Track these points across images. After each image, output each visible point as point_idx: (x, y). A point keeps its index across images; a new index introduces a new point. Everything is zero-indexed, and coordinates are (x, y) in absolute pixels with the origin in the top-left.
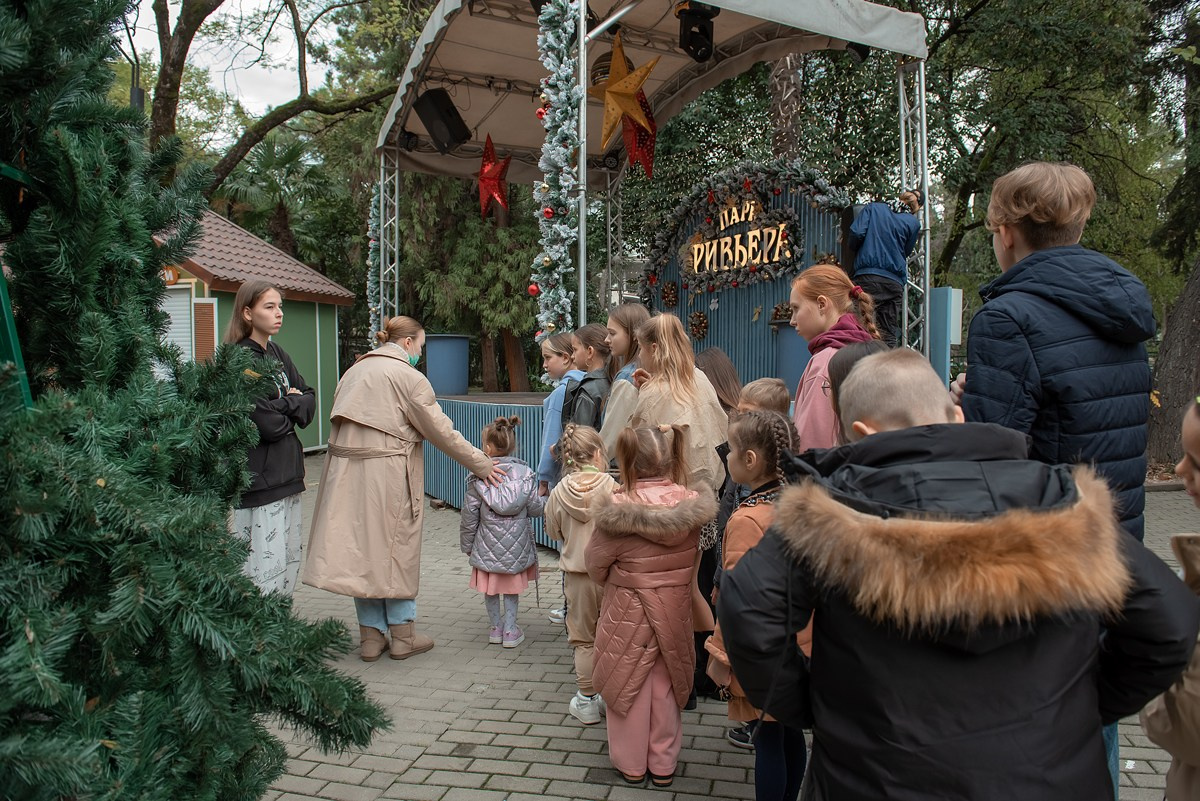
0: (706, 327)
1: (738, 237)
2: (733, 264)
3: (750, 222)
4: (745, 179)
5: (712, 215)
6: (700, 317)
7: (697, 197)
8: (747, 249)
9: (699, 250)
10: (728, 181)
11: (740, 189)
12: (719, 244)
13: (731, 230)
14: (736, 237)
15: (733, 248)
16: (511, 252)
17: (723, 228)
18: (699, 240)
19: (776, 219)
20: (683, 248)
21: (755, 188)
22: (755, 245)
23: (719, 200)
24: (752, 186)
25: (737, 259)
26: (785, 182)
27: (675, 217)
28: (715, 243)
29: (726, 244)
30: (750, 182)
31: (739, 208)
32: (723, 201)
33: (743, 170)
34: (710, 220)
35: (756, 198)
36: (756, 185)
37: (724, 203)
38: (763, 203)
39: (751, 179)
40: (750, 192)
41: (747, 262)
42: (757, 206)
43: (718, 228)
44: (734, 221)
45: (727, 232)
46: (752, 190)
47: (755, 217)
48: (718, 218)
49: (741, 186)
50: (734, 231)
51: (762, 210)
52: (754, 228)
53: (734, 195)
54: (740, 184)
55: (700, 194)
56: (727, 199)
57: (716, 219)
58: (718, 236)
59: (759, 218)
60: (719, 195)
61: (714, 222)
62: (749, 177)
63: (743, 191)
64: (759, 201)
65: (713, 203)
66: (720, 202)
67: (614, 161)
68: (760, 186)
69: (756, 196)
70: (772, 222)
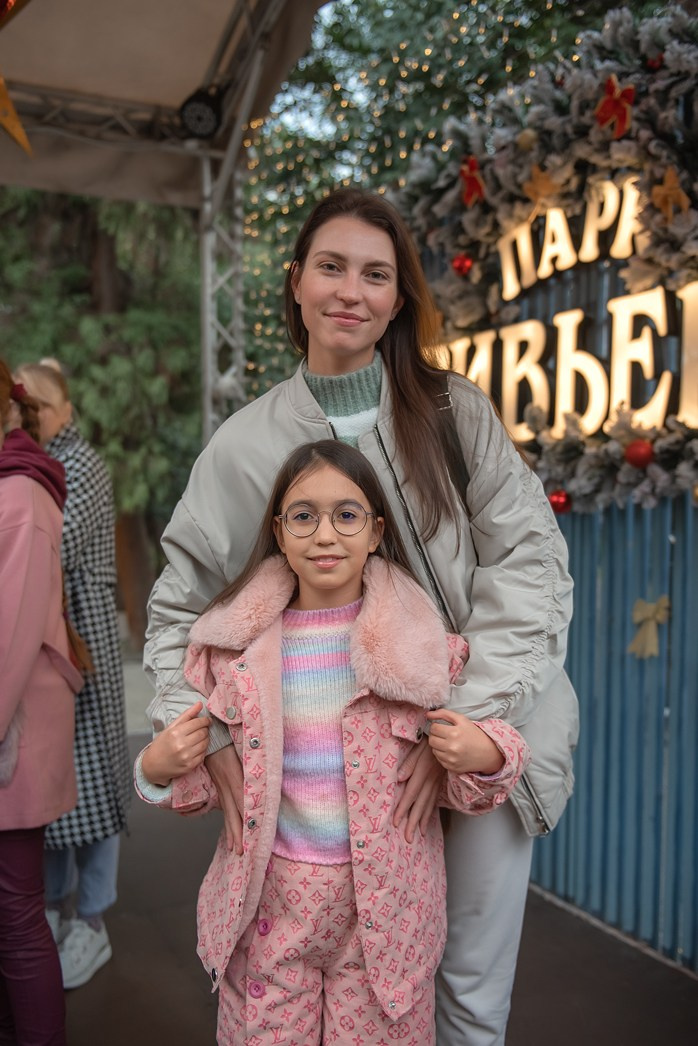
1: (568, 322)
2: (551, 421)
3: (623, 263)
4: (608, 87)
5: (474, 245)
7: (427, 190)
8: (606, 364)
10: (529, 116)
11: (582, 132)
12: (498, 348)
13: (539, 299)
14: (561, 320)
15: (548, 359)
16: (103, 361)
17: (511, 289)
21: (649, 120)
22: (643, 350)
23: (497, 186)
24: (632, 111)
25: (565, 402)
28: (484, 341)
29: (523, 347)
30: (626, 94)
31: (578, 210)
32: (513, 189)
33: (596, 55)
34: (468, 263)
35: (655, 158)
36: (652, 101)
37: (518, 198)
38: (685, 175)
39: (630, 83)
40: (627, 136)
41: (607, 417)
42: (657, 190)
43: (494, 289)
44: (554, 260)
45: (526, 303)
46: (635, 125)
47: (643, 242)
48: (497, 255)
49: (587, 119)
50: (553, 298)
51: (685, 201)
52: (640, 285)
53: (555, 160)
54: (581, 112)
55: (436, 180)
56: (530, 178)
57: (491, 260)
58: (494, 320)
59: (667, 242)
60: (500, 172)
61: (482, 268)
62: (622, 76)
63: (595, 136)
64: (658, 173)
65: (477, 202)
66: (501, 195)
67: (208, 113)
68: (672, 103)
69: (653, 147)
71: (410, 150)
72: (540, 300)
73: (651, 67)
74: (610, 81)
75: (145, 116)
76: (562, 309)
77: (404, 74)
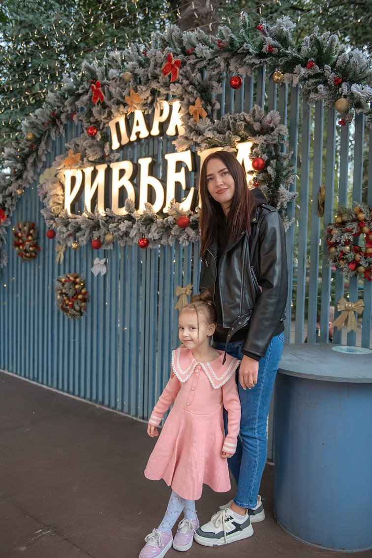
0: (84, 300)
1: (145, 162)
2: (137, 207)
3: (170, 137)
4: (169, 59)
5: (97, 123)
6: (75, 283)
8: (164, 182)
9: (73, 179)
10: (129, 65)
11: (155, 77)
12: (108, 172)
13: (128, 151)
14: (141, 161)
15: (135, 178)
17: (116, 145)
18: (76, 163)
20: (47, 174)
21: (187, 76)
22: (181, 177)
23: (111, 97)
24: (179, 71)
25: (144, 199)
26: (256, 61)
27: (33, 125)
28: (102, 169)
29: (122, 172)
30: (177, 63)
31: (151, 112)
32: (119, 98)
34: (95, 131)
35: (191, 94)
36: (188, 68)
37: (122, 103)
38: (203, 102)
39: (180, 58)
40: (177, 82)
41: (164, 206)
42: (191, 107)
43: (107, 144)
44: (138, 134)
45: (122, 152)
46: (181, 77)
47: (182, 129)
48: (109, 128)
49: (158, 71)
50: (136, 151)
51: (204, 114)
52: (181, 149)
53: (142, 88)
54: (155, 68)
55: (76, 89)
56: (129, 95)
58: (107, 159)
59: (196, 131)
60: (112, 90)
61: (101, 134)
62: (175, 54)
63: (161, 79)
64: (192, 100)
65: (99, 102)
66: (112, 100)
68: (196, 70)
69: (189, 88)
70: (224, 138)
73: (188, 53)
74: (170, 55)
76: (141, 156)
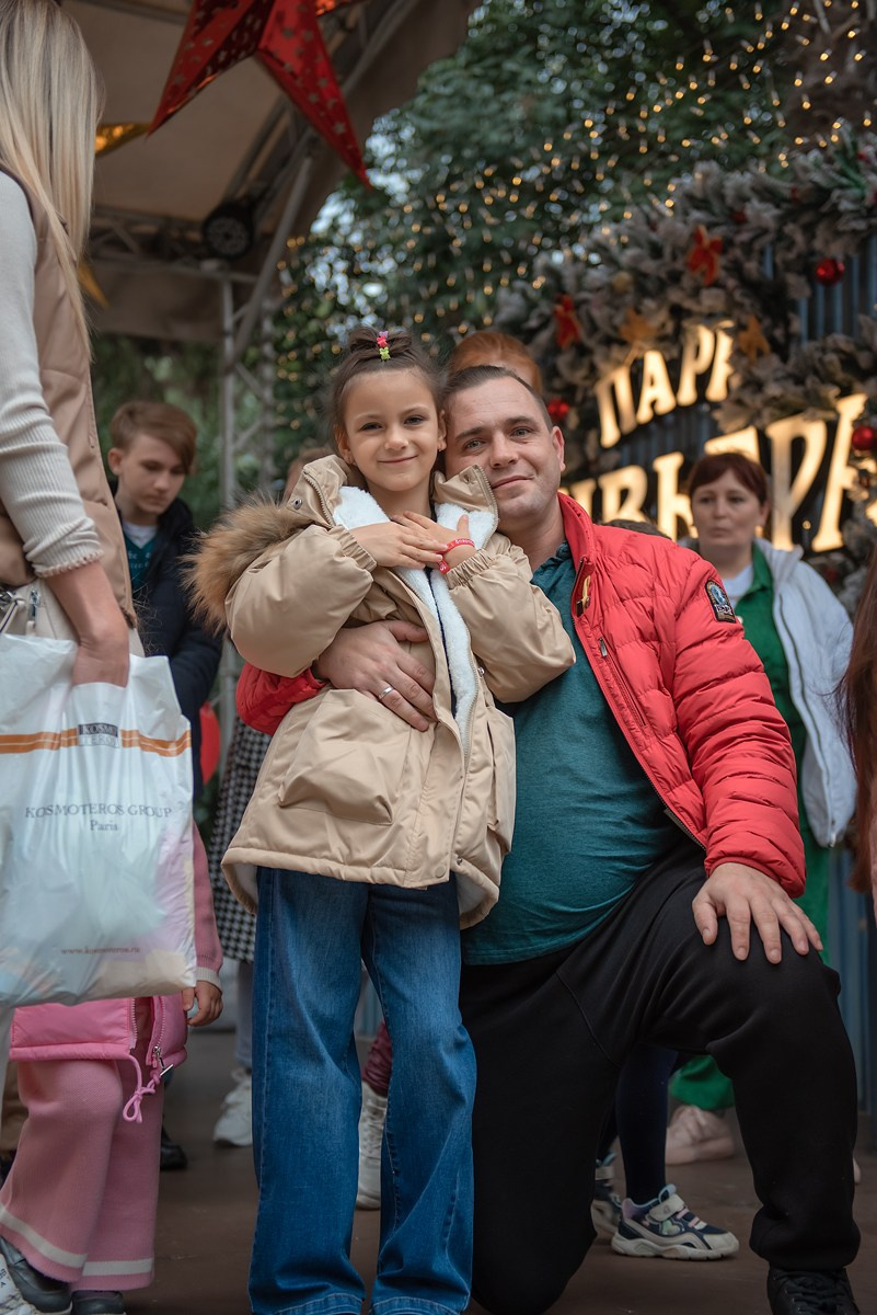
1: (668, 466)
3: (715, 405)
4: (696, 237)
5: (570, 389)
7: (517, 330)
10: (626, 257)
11: (675, 278)
13: (640, 444)
14: (660, 464)
15: (650, 505)
17: (610, 434)
19: (829, 379)
21: (736, 269)
23: (593, 328)
24: (720, 261)
26: (861, 225)
28: (583, 491)
29: (624, 494)
30: (714, 245)
31: (675, 353)
32: (610, 332)
33: (687, 204)
34: (564, 408)
35: (740, 306)
36: (737, 253)
37: (615, 340)
38: (767, 322)
39: (718, 234)
40: (716, 284)
42: (743, 335)
43: (592, 436)
44: (653, 404)
45: (626, 450)
46: (723, 274)
47: (736, 382)
48: (595, 400)
49: (679, 265)
50: (654, 444)
51: (766, 346)
52: (732, 426)
53: (649, 304)
54: (674, 257)
55: (527, 319)
56: (627, 321)
57: (588, 405)
58: (593, 469)
59: (753, 384)
60: (597, 314)
61: (579, 414)
62: (710, 226)
63: (686, 282)
64: (744, 319)
65: (573, 344)
66: (598, 336)
67: (238, 230)
68: (755, 255)
69: (738, 296)
70: (807, 395)
71: (496, 285)
72: (641, 446)
73: (737, 219)
74: (700, 232)
75: (149, 229)
76: (664, 452)
77: (488, 200)
